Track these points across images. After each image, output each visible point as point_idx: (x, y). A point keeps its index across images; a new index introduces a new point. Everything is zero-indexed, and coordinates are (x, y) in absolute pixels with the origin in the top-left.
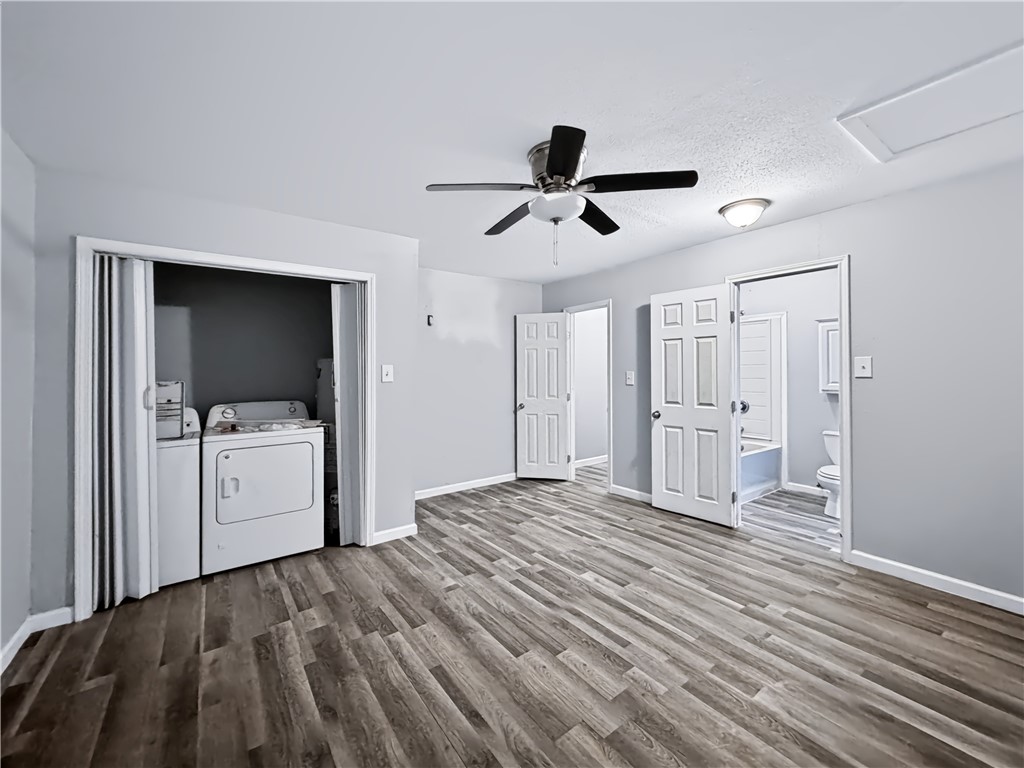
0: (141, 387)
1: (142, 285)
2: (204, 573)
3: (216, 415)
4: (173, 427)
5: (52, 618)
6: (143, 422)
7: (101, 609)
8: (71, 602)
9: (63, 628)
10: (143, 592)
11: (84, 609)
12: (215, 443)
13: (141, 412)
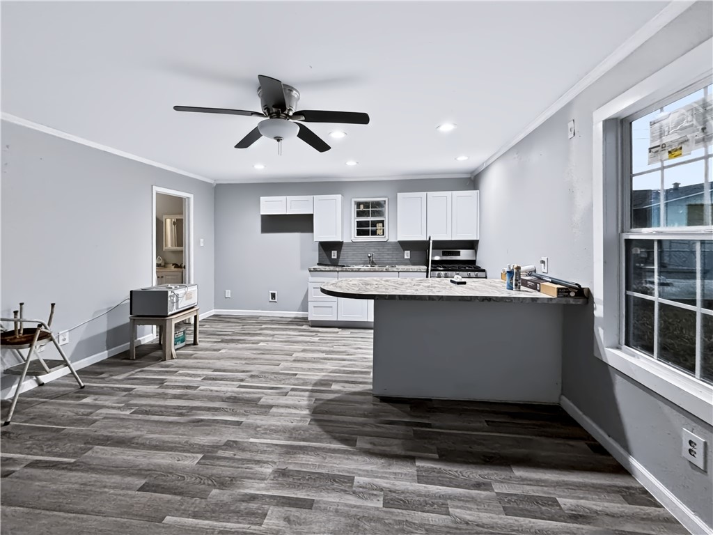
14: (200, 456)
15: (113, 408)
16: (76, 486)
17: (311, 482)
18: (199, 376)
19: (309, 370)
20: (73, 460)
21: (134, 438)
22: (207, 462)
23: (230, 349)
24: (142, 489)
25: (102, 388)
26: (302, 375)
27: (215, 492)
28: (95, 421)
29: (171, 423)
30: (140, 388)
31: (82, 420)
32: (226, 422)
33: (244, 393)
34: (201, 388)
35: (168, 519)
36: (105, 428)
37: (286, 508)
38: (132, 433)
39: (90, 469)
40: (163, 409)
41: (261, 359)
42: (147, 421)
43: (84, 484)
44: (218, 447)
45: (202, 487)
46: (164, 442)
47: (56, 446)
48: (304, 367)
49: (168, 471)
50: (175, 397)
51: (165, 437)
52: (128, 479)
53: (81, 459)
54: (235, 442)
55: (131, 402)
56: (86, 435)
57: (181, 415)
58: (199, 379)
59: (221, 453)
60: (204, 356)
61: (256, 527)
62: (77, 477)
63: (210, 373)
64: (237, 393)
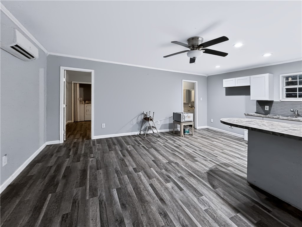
0: (78, 98)
1: (78, 85)
2: (85, 120)
3: (86, 102)
4: (81, 103)
5: (70, 121)
6: (78, 102)
7: (74, 122)
8: (72, 120)
9: (71, 123)
10: (78, 121)
11: (73, 121)
12: (86, 105)
13: (78, 101)
14: (168, 161)
15: (161, 143)
16: (145, 153)
17: (188, 186)
18: (185, 143)
19: (225, 158)
20: (147, 149)
21: (159, 150)
22: (168, 164)
23: (201, 140)
24: (153, 160)
25: (162, 137)
26: (219, 158)
27: (164, 170)
28: (156, 144)
29: (168, 151)
30: (169, 141)
31: (154, 142)
32: (180, 158)
33: (193, 153)
34: (183, 147)
35: (152, 169)
36: (156, 146)
37: (175, 186)
38: (160, 149)
39: (149, 152)
40: (170, 148)
41: (209, 147)
42: (165, 148)
43: (146, 154)
44: (173, 162)
45: (162, 168)
46: (164, 155)
47: (147, 145)
48: (223, 156)
49: (159, 160)
50: (175, 146)
51: (165, 154)
52: (152, 157)
53: (149, 149)
54: (178, 164)
55: (165, 143)
56: (153, 145)
57: (172, 151)
58: (184, 145)
59: (173, 164)
60: (191, 139)
61: (165, 183)
62: (146, 152)
63: (188, 144)
64: (191, 153)
